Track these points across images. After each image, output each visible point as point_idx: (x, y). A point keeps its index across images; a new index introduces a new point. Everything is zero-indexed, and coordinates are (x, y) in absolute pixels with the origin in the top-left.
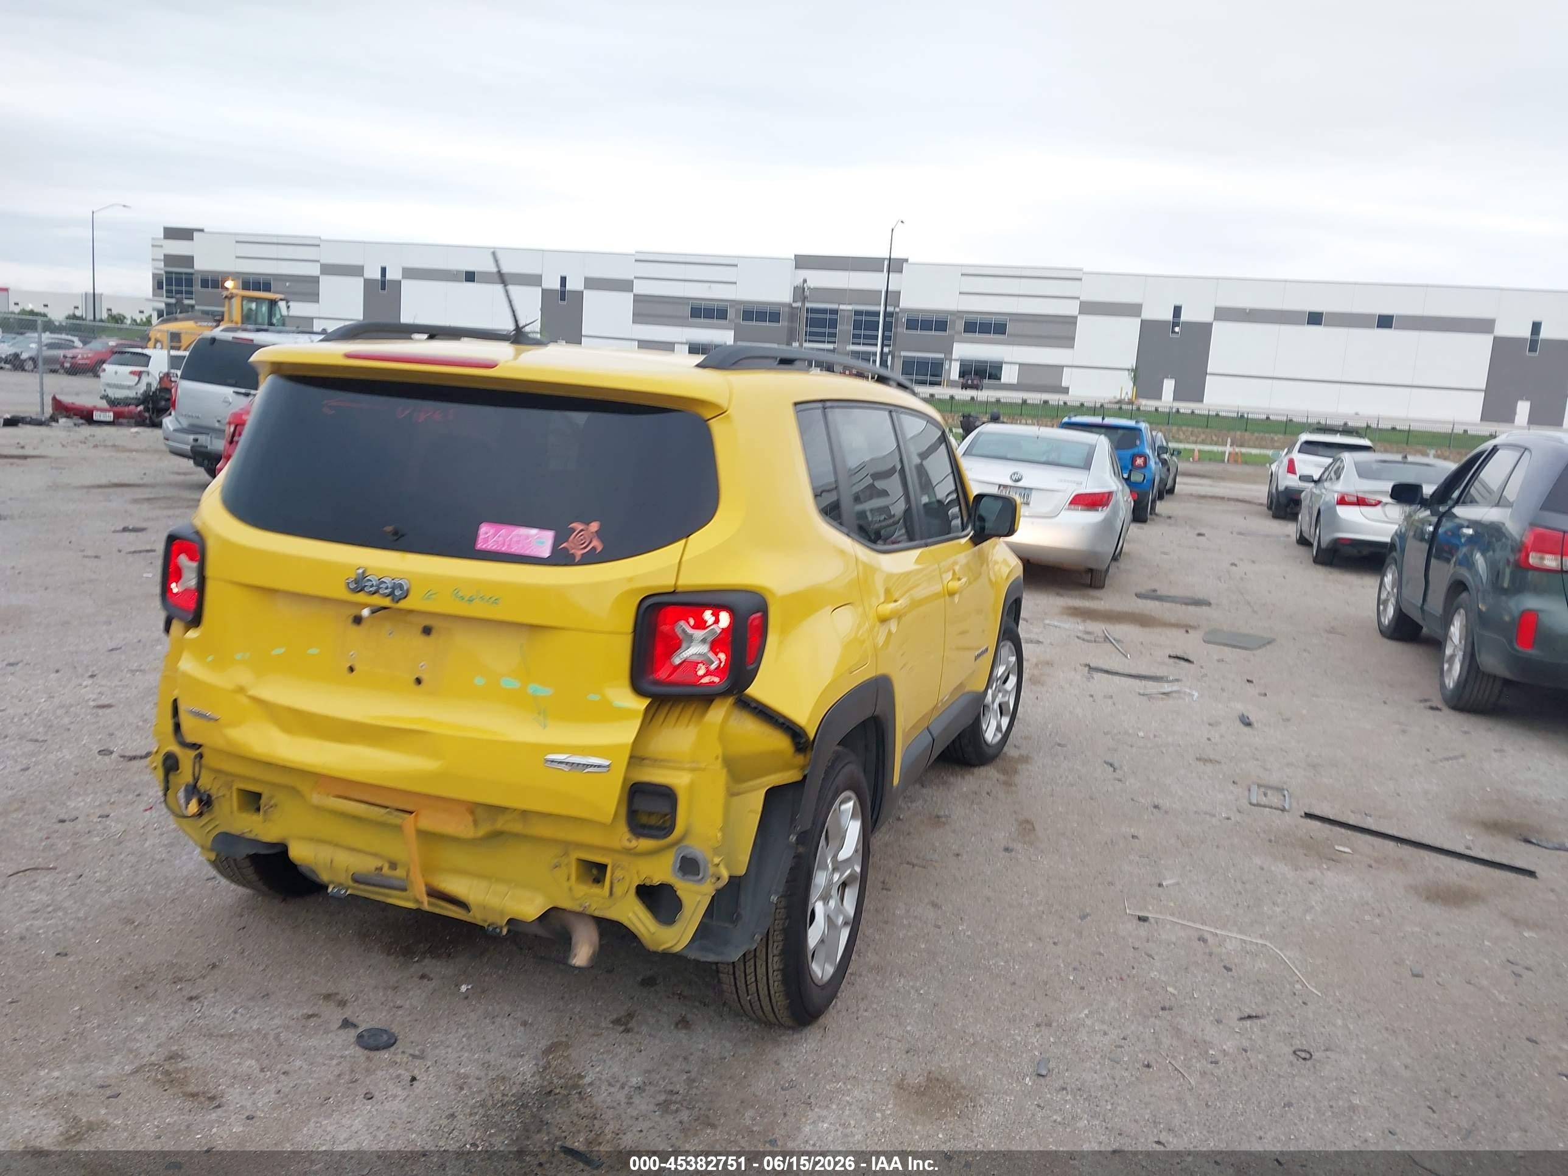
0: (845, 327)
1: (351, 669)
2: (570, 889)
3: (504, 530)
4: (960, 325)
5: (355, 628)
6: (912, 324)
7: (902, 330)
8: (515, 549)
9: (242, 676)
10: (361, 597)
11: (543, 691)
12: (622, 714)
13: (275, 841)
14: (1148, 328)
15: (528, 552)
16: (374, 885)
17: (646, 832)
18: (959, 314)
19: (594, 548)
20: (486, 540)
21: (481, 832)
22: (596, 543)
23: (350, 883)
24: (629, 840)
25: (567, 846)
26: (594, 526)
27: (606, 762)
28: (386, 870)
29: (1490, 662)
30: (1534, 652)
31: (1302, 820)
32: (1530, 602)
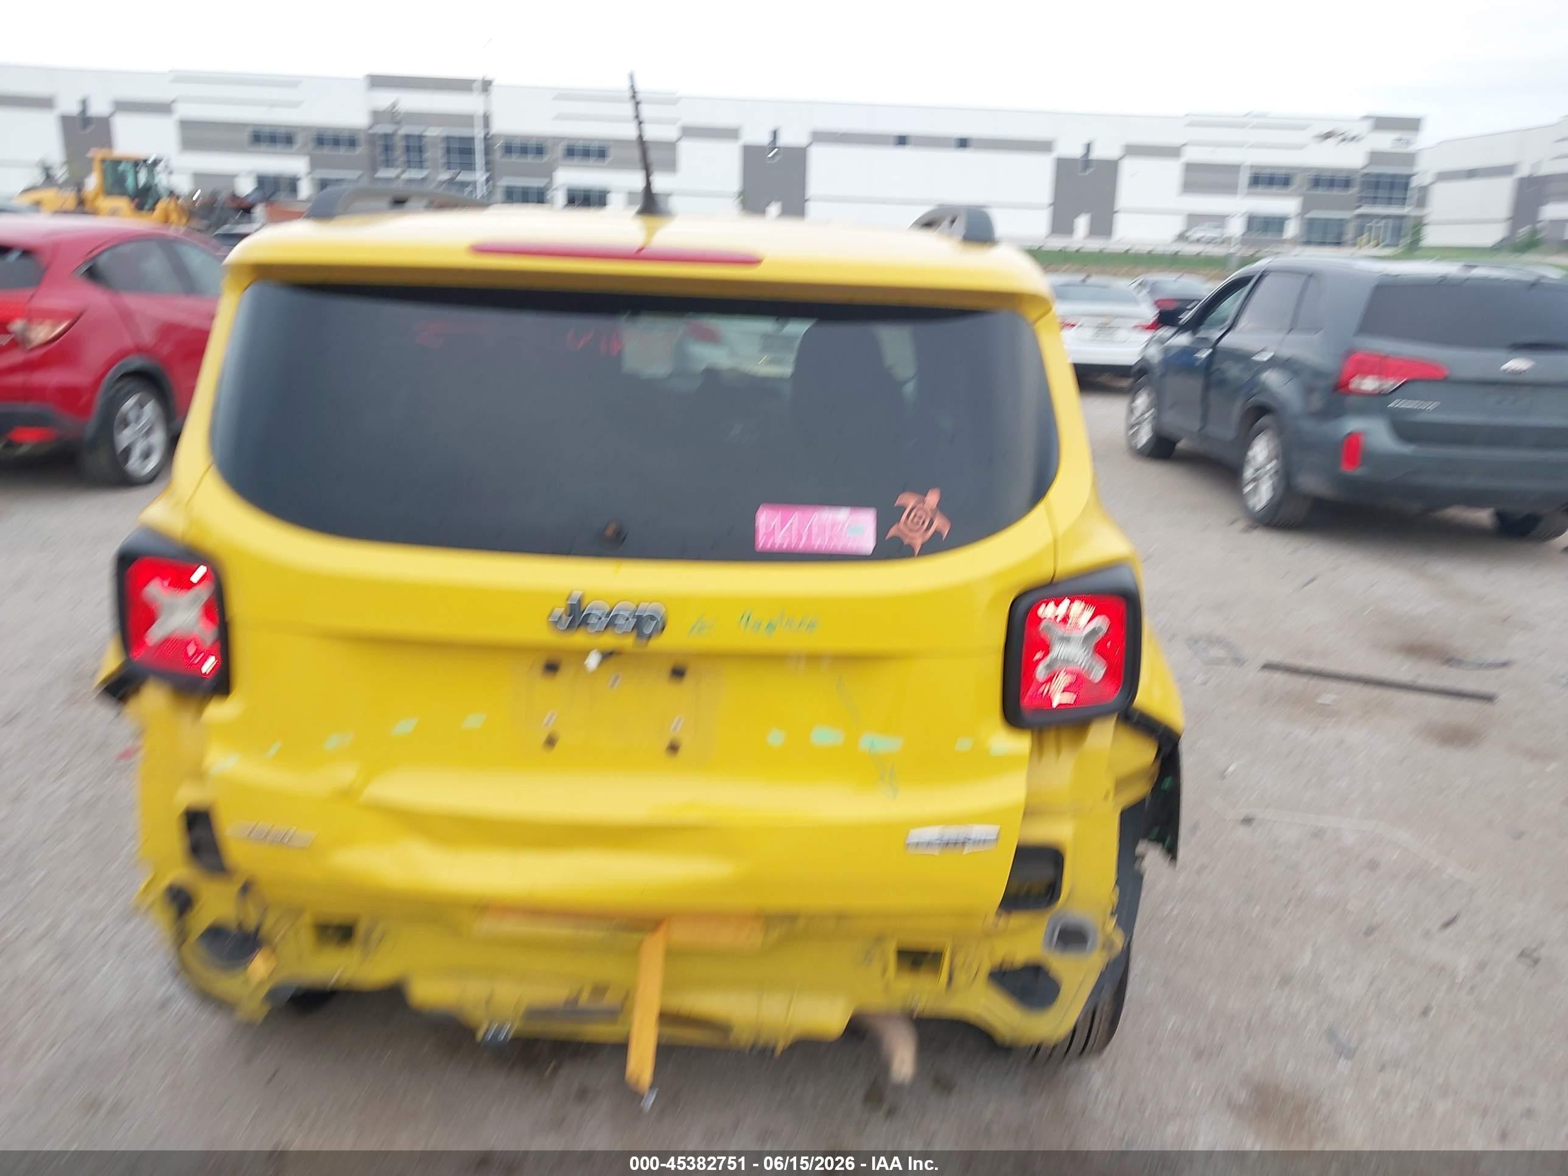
0: (434, 154)
1: (551, 741)
2: (887, 984)
4: (560, 150)
6: (508, 149)
7: (498, 156)
10: (582, 637)
11: (886, 744)
14: (751, 154)
15: (839, 549)
18: (557, 140)
19: (939, 530)
22: (940, 522)
23: (522, 1023)
25: (879, 935)
26: (932, 499)
28: (585, 997)
29: (1312, 483)
30: (1358, 471)
31: (1266, 674)
32: (1353, 425)
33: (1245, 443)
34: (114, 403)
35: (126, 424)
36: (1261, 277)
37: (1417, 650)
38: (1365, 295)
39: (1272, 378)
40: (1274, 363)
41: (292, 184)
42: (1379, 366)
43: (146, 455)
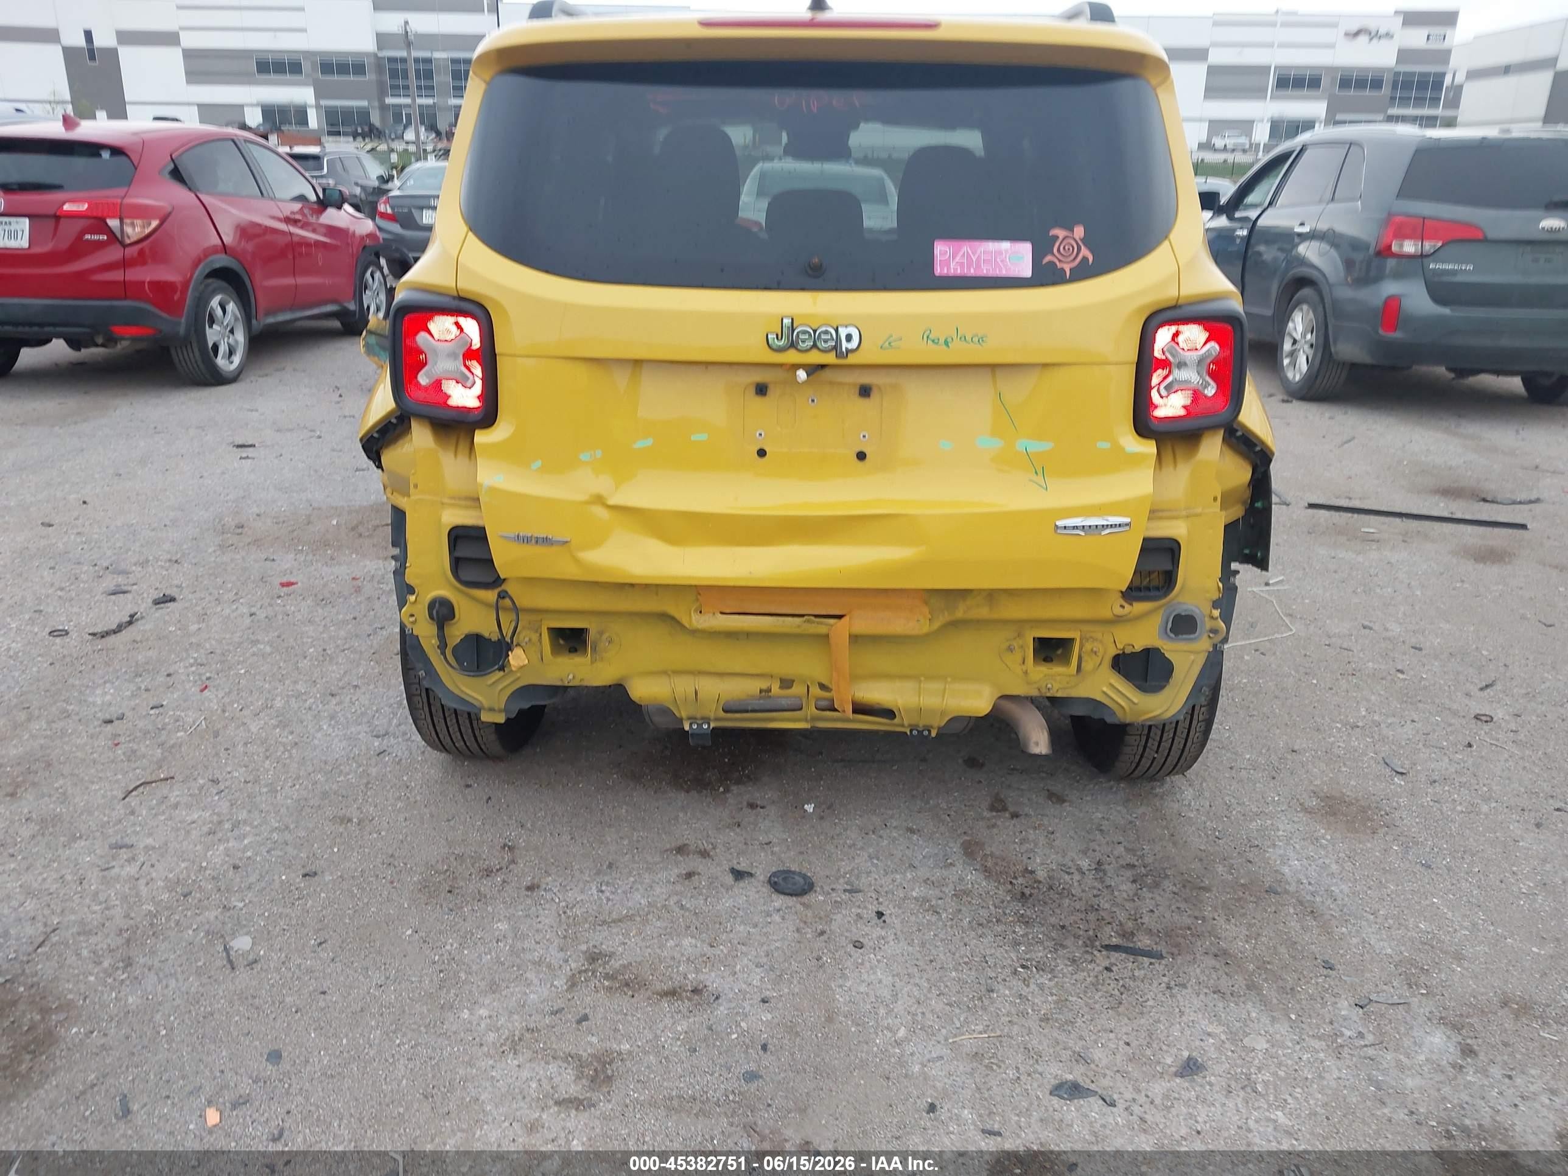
1: (762, 453)
2: (1026, 673)
3: (966, 247)
5: (759, 400)
8: (986, 271)
9: (601, 484)
10: (792, 357)
11: (1036, 447)
12: (1134, 460)
13: (608, 683)
15: (1004, 273)
16: (754, 711)
17: (1142, 594)
19: (1085, 259)
20: (947, 263)
21: (936, 625)
22: (1085, 252)
23: (722, 714)
24: (1122, 607)
25: (1021, 624)
26: (1079, 232)
27: (1127, 520)
28: (776, 689)
29: (1348, 350)
30: (1398, 335)
31: (1310, 511)
32: (1390, 288)
33: (1283, 317)
34: (202, 302)
35: (212, 321)
36: (1303, 150)
37: (1450, 492)
38: (1406, 159)
39: (1308, 251)
40: (1312, 236)
41: (301, 114)
42: (1420, 229)
43: (231, 353)
